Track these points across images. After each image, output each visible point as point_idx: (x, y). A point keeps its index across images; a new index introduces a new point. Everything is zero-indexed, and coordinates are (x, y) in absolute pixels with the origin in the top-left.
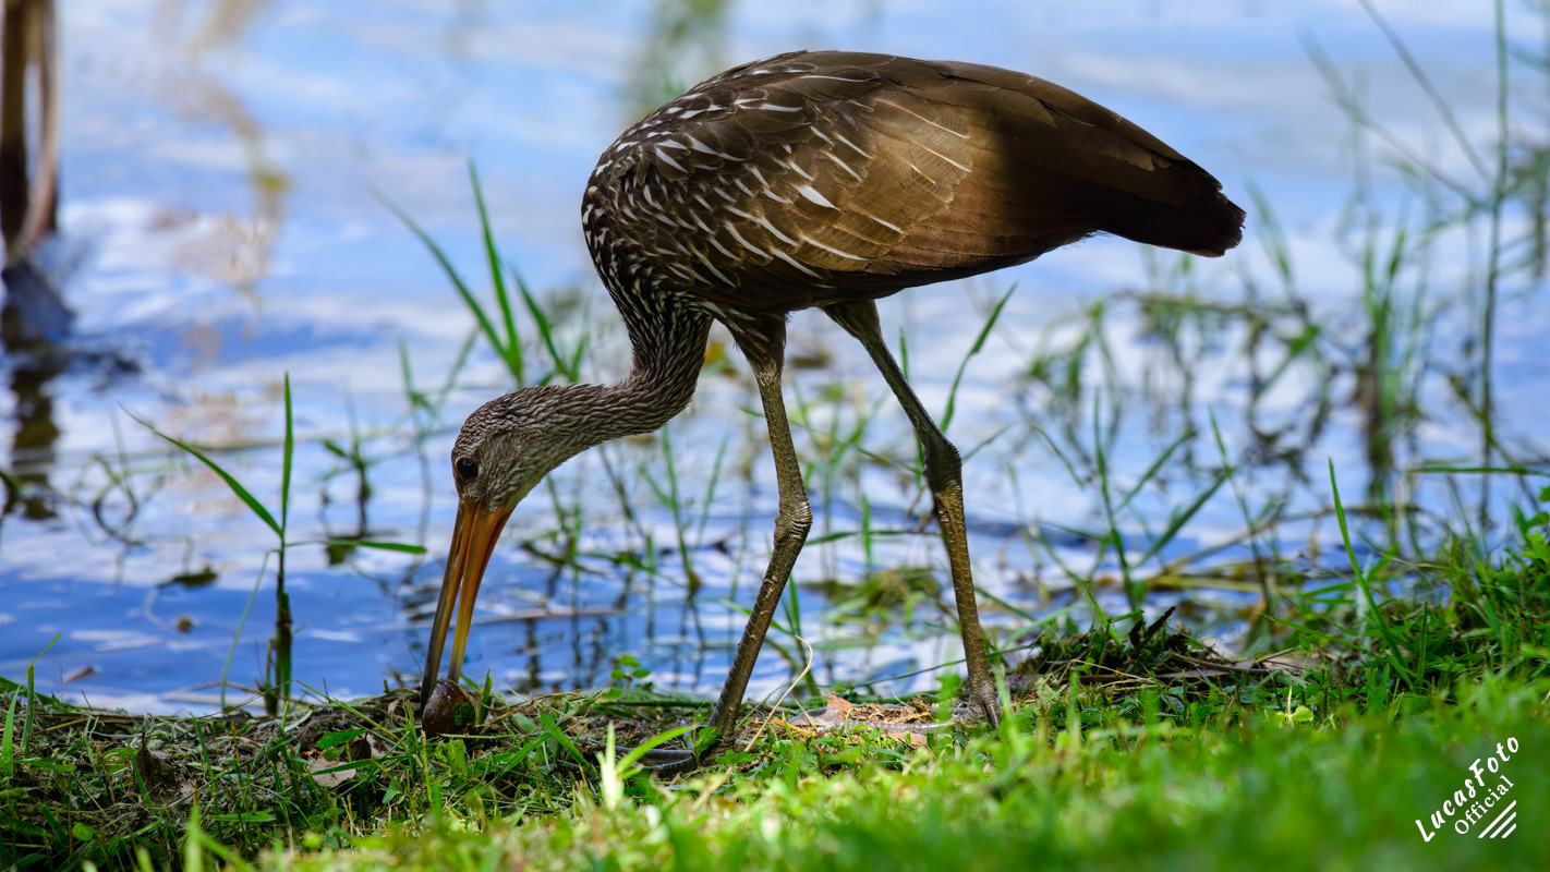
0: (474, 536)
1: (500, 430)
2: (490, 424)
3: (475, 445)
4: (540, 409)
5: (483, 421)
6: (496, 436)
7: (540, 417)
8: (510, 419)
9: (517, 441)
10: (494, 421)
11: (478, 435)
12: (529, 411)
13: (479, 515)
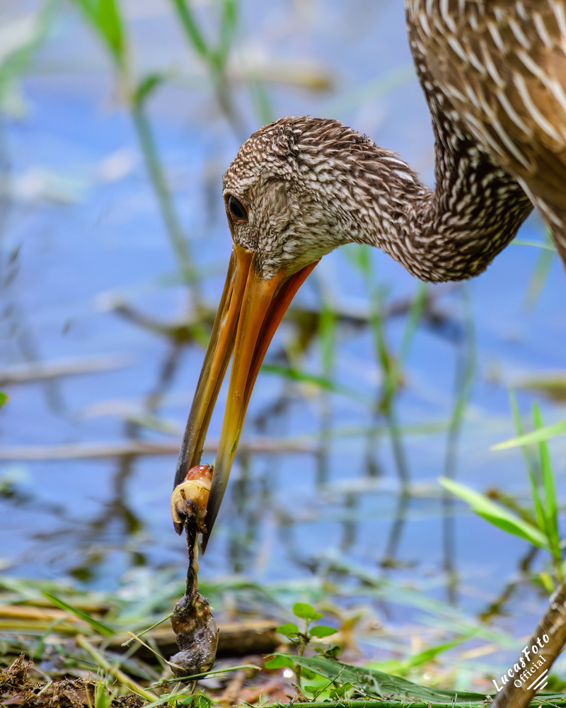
0: (247, 302)
1: (276, 174)
2: (266, 160)
3: (245, 181)
4: (326, 167)
5: (261, 151)
6: (270, 180)
7: (326, 177)
8: (291, 165)
9: (294, 197)
10: (270, 159)
11: (250, 169)
12: (313, 162)
13: (253, 276)
